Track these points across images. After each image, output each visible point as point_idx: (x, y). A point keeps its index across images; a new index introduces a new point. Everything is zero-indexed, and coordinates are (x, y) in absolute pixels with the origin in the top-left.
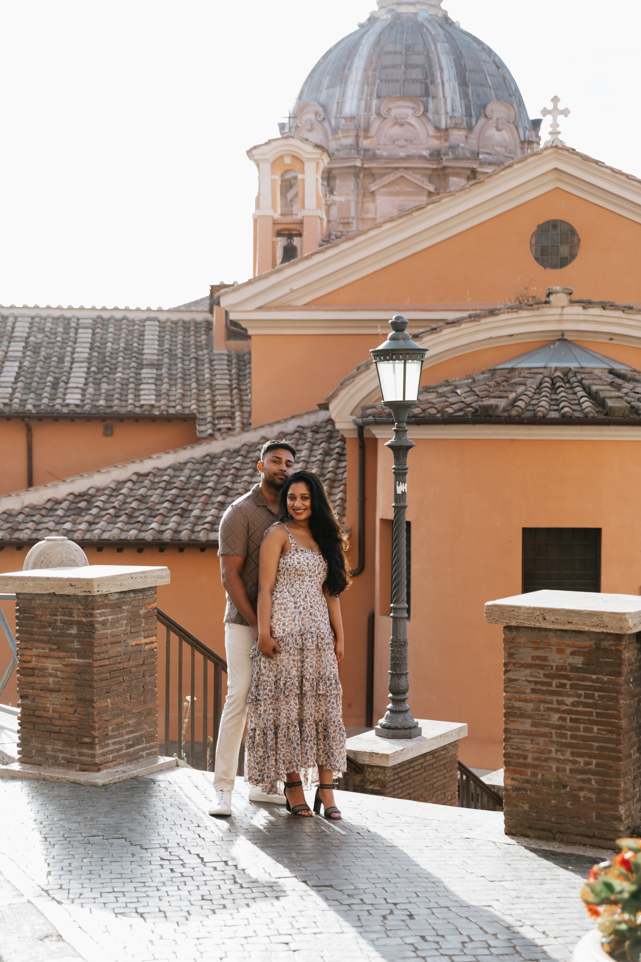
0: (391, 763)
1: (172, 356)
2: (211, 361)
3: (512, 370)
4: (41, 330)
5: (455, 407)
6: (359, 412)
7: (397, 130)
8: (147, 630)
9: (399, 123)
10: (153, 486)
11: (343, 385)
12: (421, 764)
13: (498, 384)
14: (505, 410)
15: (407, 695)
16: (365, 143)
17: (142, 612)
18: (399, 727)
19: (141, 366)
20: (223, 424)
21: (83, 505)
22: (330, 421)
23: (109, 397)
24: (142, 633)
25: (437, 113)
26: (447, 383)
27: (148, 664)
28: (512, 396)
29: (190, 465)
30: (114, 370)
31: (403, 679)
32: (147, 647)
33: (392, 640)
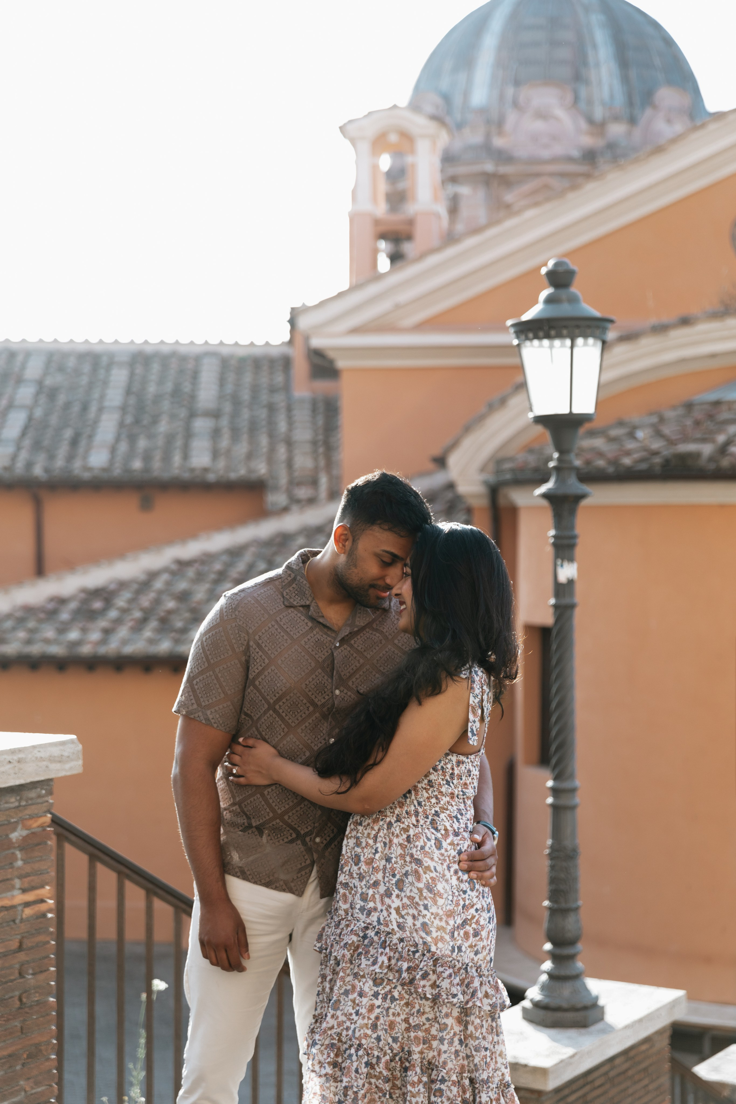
0: (552, 1084)
1: (236, 401)
2: (289, 409)
3: (717, 403)
4: (61, 369)
5: (636, 456)
6: (491, 467)
7: (539, 126)
8: (27, 875)
9: (542, 115)
10: (200, 577)
11: (468, 429)
12: (606, 1073)
13: (697, 423)
14: (711, 459)
15: (580, 946)
16: (498, 142)
17: (15, 836)
18: (565, 1005)
19: (192, 415)
20: (303, 493)
21: (98, 605)
22: (451, 486)
23: (147, 458)
24: (17, 883)
25: (590, 102)
26: (621, 424)
27: (31, 948)
28: (721, 438)
29: (252, 550)
30: (155, 420)
31: (571, 919)
32: (28, 912)
33: (552, 847)
